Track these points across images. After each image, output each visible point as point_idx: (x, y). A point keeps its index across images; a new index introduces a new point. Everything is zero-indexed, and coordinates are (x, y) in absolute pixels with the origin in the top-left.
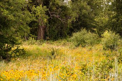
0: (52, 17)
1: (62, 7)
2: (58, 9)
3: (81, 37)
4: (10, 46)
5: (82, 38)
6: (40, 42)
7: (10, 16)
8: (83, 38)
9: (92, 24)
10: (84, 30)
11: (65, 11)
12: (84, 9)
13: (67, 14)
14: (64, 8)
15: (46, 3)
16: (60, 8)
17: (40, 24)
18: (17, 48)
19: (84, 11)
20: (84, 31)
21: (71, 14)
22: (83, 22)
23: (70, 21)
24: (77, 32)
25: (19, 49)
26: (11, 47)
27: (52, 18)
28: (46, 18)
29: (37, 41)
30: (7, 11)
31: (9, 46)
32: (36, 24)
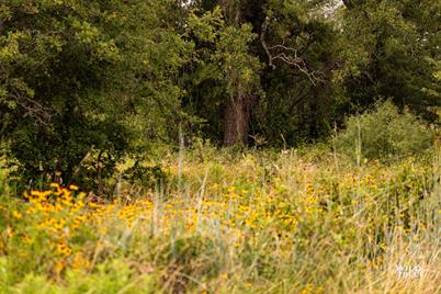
0: (274, 62)
1: (310, 28)
2: (298, 34)
3: (376, 130)
4: (110, 157)
5: (379, 136)
6: (234, 152)
7: (106, 44)
8: (382, 133)
9: (424, 89)
10: (388, 104)
11: (321, 41)
12: (395, 37)
13: (330, 54)
14: (319, 31)
15: (253, 15)
16: (306, 30)
17: (230, 90)
18: (137, 163)
19: (393, 42)
20: (386, 108)
21: (341, 50)
22: (391, 85)
23: (338, 76)
24: (361, 113)
25: (143, 168)
26: (113, 158)
27: (274, 67)
28: (250, 65)
29: (223, 149)
30: (95, 30)
31: (106, 156)
32: (218, 90)
